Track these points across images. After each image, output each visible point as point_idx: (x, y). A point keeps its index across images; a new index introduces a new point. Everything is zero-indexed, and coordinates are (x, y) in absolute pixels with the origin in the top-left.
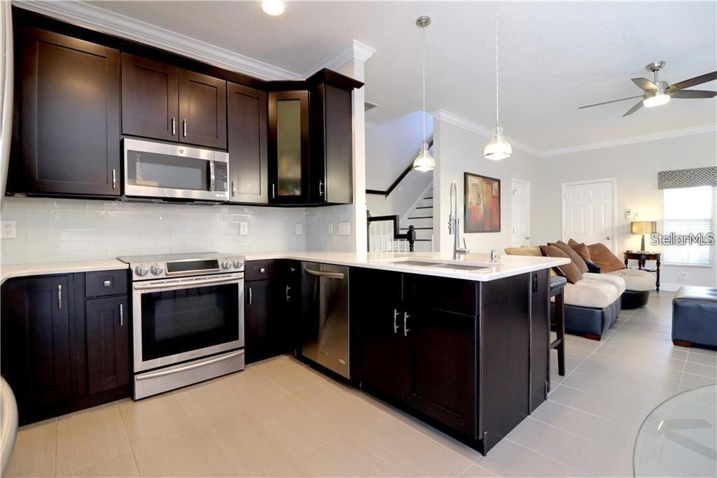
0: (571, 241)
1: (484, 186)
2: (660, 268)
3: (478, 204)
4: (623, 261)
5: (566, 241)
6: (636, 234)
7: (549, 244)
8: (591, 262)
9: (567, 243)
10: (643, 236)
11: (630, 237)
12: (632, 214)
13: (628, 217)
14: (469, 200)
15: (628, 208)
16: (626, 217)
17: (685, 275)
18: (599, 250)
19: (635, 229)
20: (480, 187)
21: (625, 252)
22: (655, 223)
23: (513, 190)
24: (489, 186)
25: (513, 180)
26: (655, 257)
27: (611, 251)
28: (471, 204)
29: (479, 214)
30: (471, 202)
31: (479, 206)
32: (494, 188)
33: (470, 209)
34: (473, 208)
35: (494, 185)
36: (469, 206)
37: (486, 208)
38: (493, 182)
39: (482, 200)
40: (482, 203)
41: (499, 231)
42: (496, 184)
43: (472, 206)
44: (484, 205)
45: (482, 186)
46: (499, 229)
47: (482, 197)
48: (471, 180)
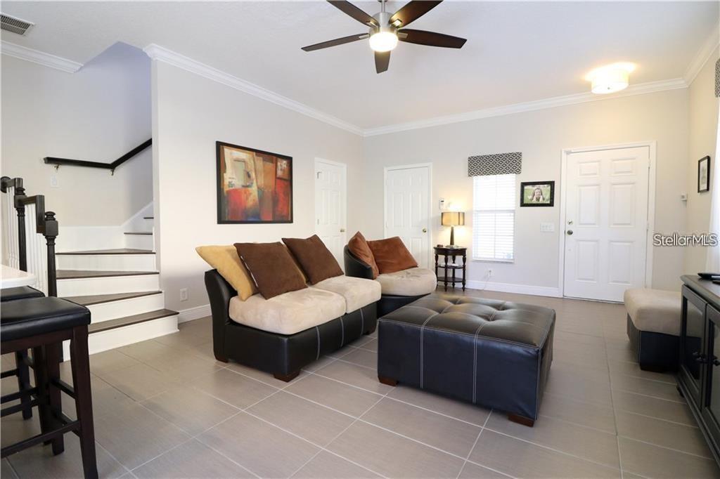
1: (260, 163)
3: (246, 186)
6: (446, 226)
7: (284, 240)
10: (453, 228)
11: (441, 230)
12: (445, 203)
13: (441, 207)
14: (227, 180)
15: (442, 196)
16: (439, 207)
17: (490, 271)
19: (445, 220)
20: (251, 163)
21: (436, 246)
22: (463, 213)
23: (316, 171)
24: (270, 164)
25: (317, 159)
26: (462, 252)
28: (231, 185)
29: (247, 198)
30: (230, 182)
31: (249, 189)
32: (279, 167)
33: (229, 192)
34: (236, 191)
35: (279, 164)
36: (226, 189)
37: (263, 192)
38: (279, 160)
39: (255, 181)
40: (255, 184)
41: (291, 221)
42: (285, 162)
43: (233, 188)
44: (258, 188)
45: (255, 163)
46: (290, 219)
47: (256, 176)
48: (231, 154)
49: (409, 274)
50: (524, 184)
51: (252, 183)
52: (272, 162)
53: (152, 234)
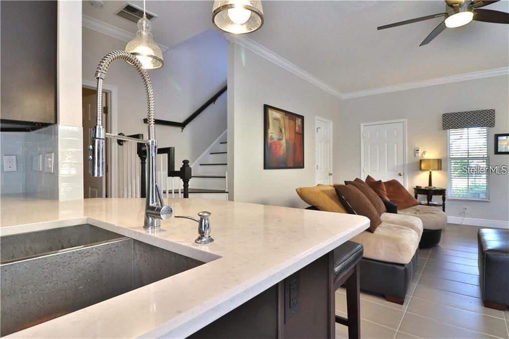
0: (369, 178)
1: (287, 121)
2: (445, 202)
3: (280, 139)
4: (413, 195)
5: (363, 179)
6: (424, 170)
7: (346, 182)
8: (388, 199)
9: (365, 181)
10: (431, 172)
11: (419, 174)
12: (420, 152)
13: (417, 155)
14: (270, 135)
15: (417, 146)
16: (415, 155)
17: (466, 209)
18: (393, 185)
19: (423, 166)
20: (282, 121)
21: (415, 187)
22: (441, 160)
23: (316, 127)
24: (292, 122)
25: (317, 117)
26: (442, 192)
27: (403, 185)
28: (272, 138)
29: (280, 149)
30: (271, 136)
31: (281, 141)
32: (297, 124)
33: (271, 144)
34: (274, 143)
35: (297, 121)
36: (269, 141)
37: (289, 144)
38: (297, 118)
39: (284, 135)
40: (284, 138)
41: (303, 167)
42: (300, 120)
43: (273, 141)
44: (286, 141)
45: (284, 121)
46: (302, 165)
47: (285, 132)
48: (272, 114)
49: (418, 211)
50: (497, 136)
51: (283, 137)
52: (293, 120)
53: (225, 177)
